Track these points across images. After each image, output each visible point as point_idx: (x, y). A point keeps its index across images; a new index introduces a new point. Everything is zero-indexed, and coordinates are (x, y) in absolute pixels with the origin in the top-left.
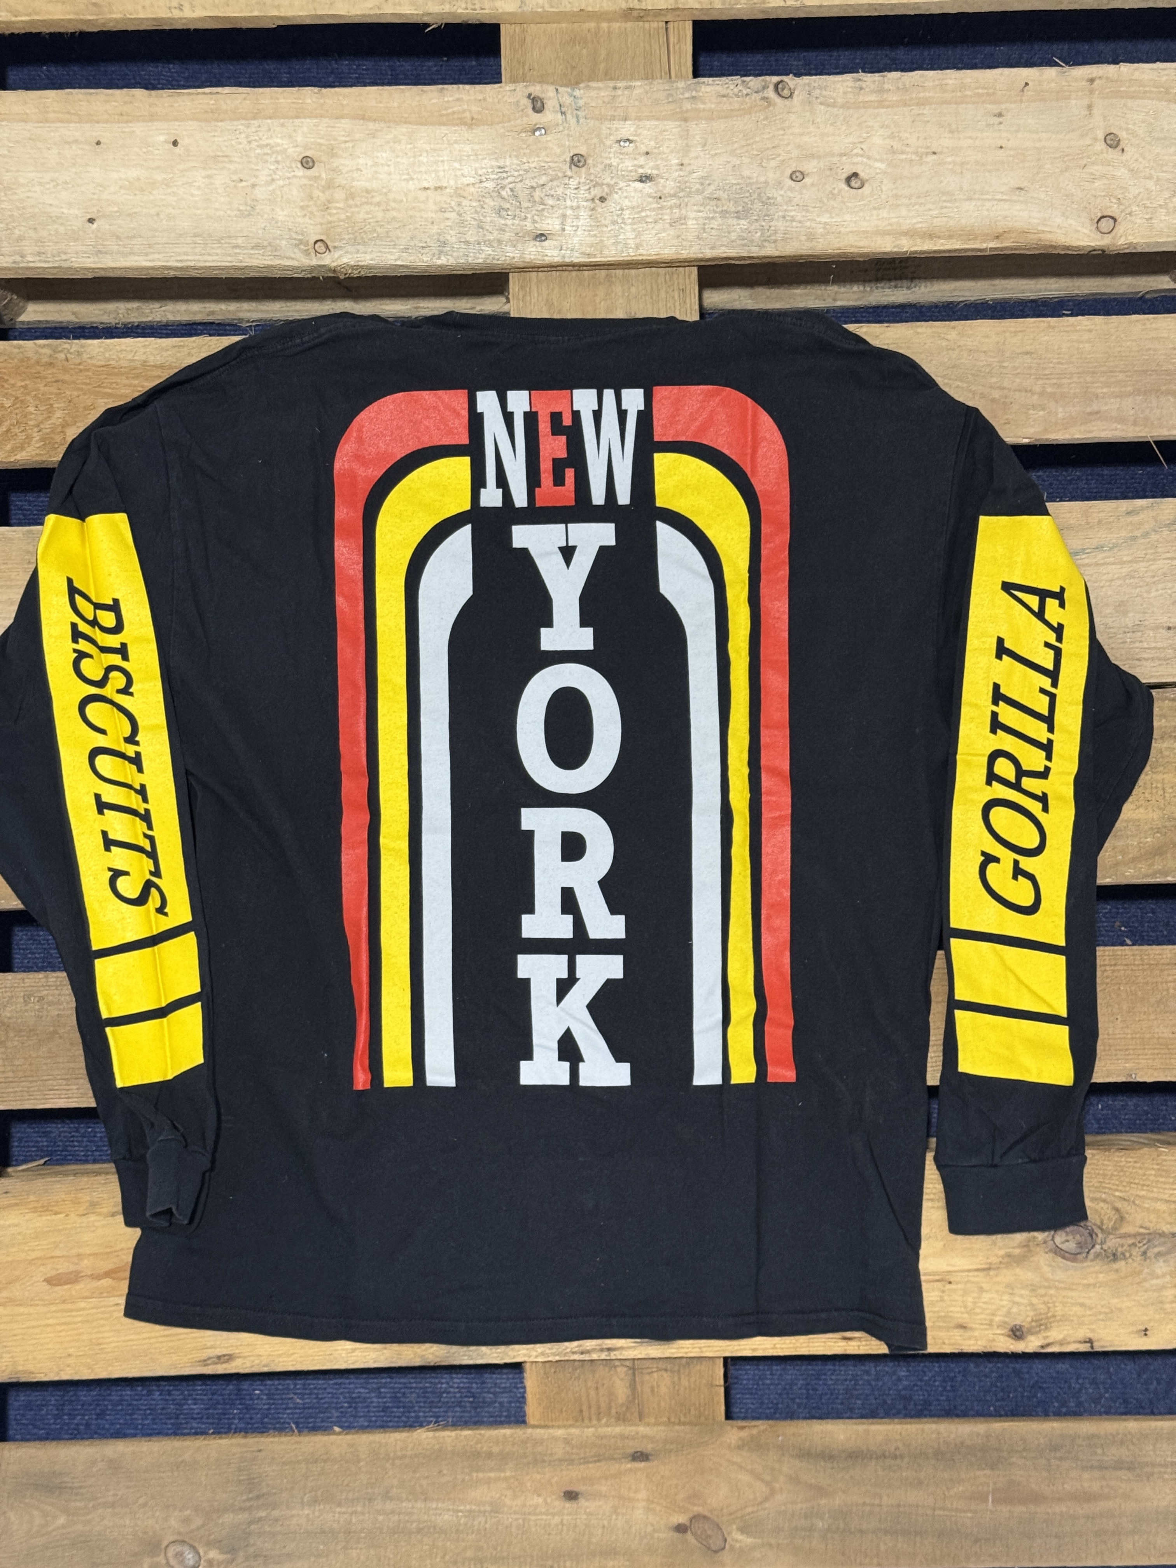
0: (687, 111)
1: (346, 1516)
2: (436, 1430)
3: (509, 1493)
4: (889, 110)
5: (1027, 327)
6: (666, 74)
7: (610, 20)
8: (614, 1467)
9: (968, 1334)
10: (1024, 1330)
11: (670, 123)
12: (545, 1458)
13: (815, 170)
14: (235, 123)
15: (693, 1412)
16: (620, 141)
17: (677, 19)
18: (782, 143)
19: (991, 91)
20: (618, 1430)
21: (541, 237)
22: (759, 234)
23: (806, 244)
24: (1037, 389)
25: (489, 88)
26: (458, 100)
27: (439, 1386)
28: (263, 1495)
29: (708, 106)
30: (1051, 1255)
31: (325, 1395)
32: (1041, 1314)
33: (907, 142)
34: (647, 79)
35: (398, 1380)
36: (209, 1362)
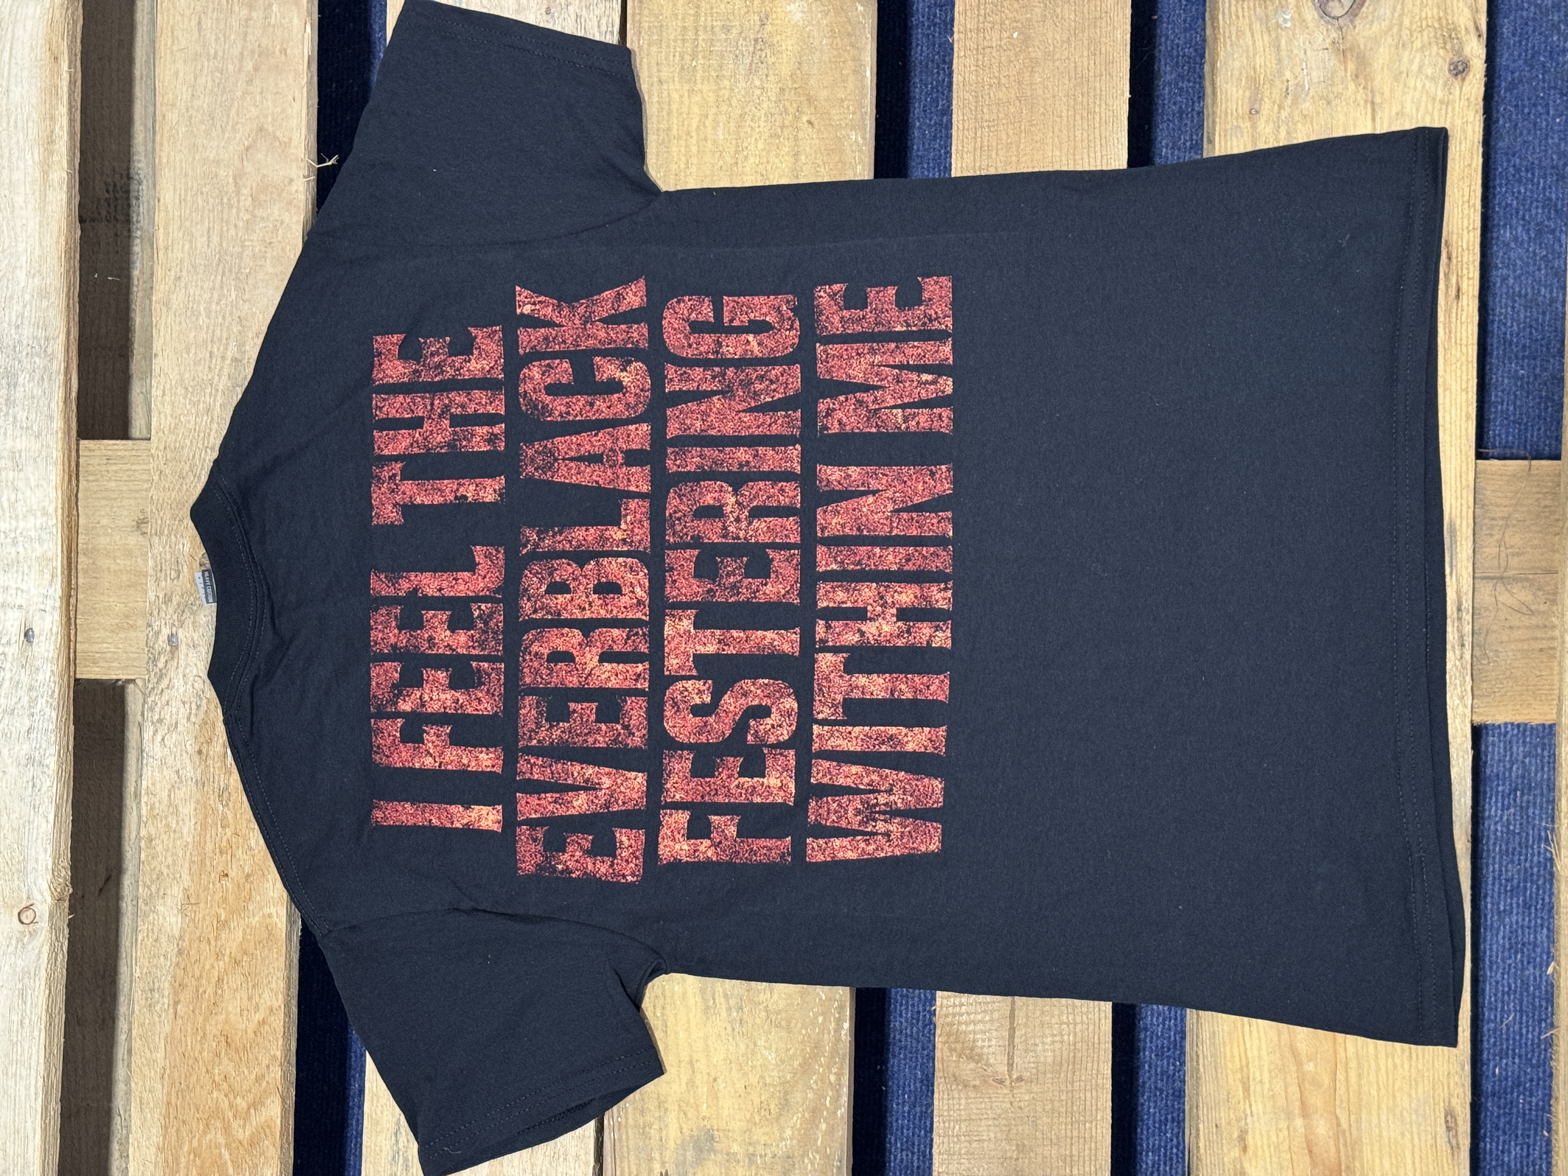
2: (1558, 844)
10: (1456, 59)
15: (1547, 503)
21: (28, 635)
22: (37, 360)
23: (52, 300)
27: (1499, 834)
30: (1358, 21)
31: (1505, 982)
32: (1435, 37)
35: (1490, 887)
36: (1454, 1142)
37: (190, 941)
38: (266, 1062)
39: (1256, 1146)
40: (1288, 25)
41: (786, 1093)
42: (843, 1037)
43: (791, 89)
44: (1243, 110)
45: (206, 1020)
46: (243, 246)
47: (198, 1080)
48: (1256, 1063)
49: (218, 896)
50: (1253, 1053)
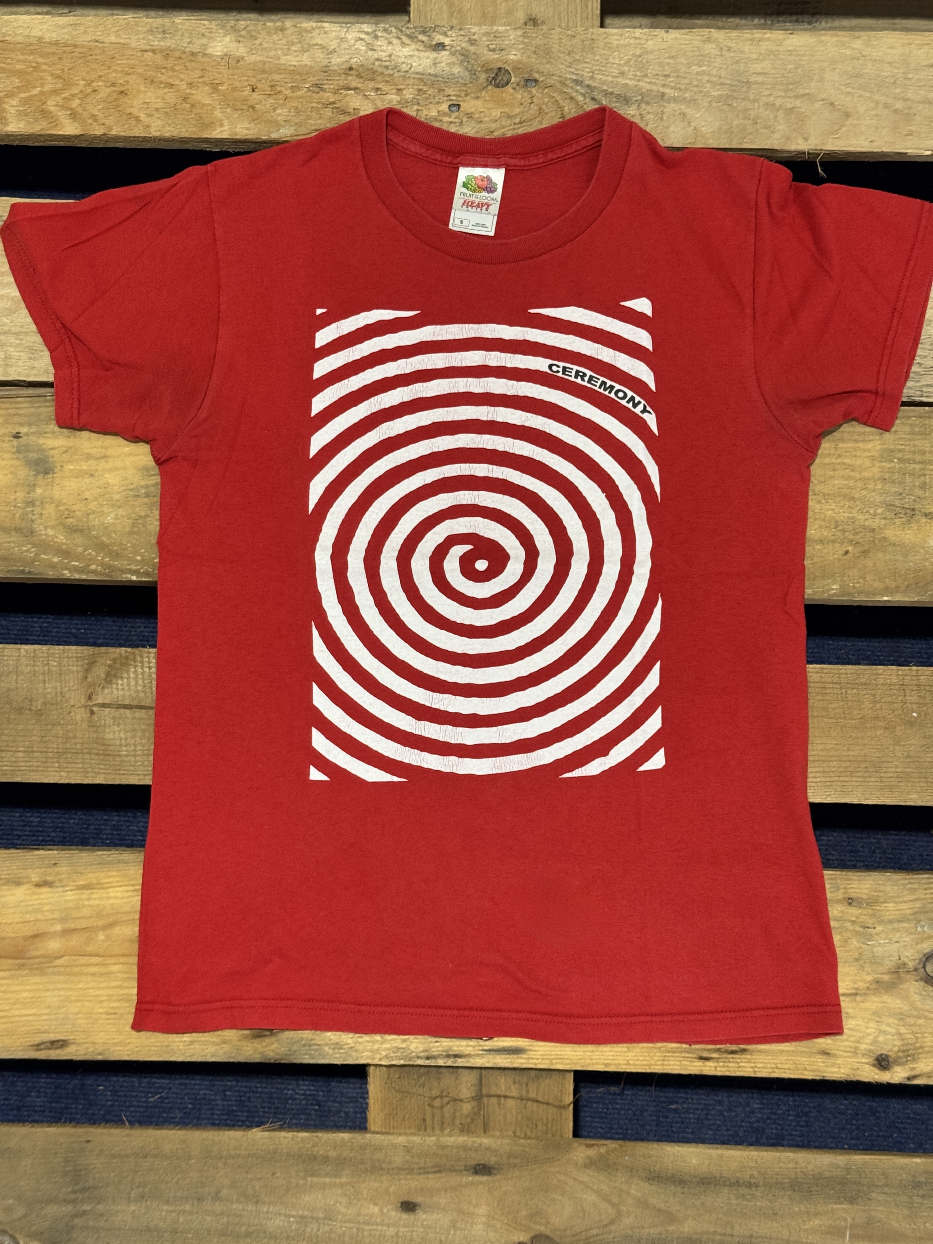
1: (174, 1214)
2: (272, 1130)
3: (344, 1200)
8: (455, 1179)
9: (831, 1061)
10: (891, 1060)
12: (384, 1166)
15: (540, 1126)
20: (461, 1139)
27: (286, 1091)
28: (89, 1188)
30: (922, 983)
31: (170, 1095)
32: (909, 1044)
35: (244, 1084)
36: (42, 1047)
37: (204, 62)
38: (107, 122)
39: (40, 894)
40: (919, 929)
41: (82, 531)
42: (124, 576)
43: (874, 537)
44: (852, 893)
45: (140, 75)
46: (754, 101)
47: (94, 69)
48: (104, 895)
49: (238, 85)
50: (112, 892)
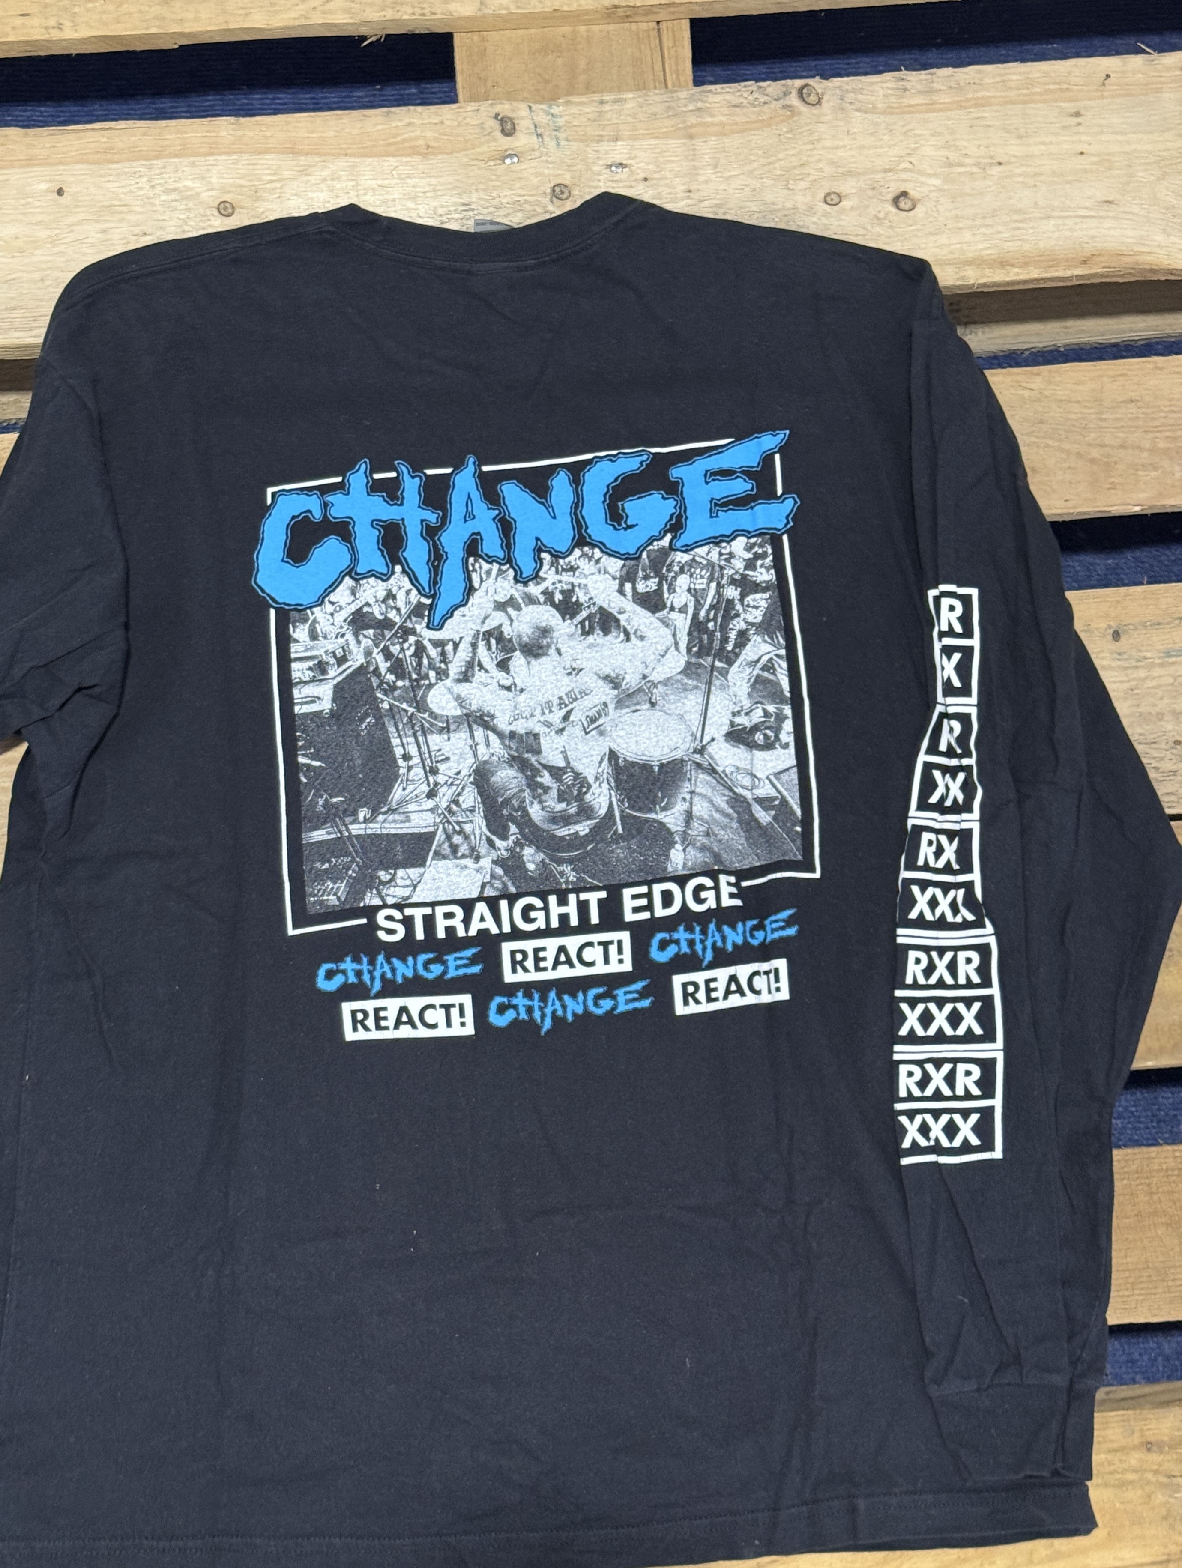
0: (692, 126)
4: (941, 113)
5: (1129, 370)
6: (660, 82)
7: (588, 23)
11: (672, 141)
13: (853, 191)
14: (134, 164)
16: (611, 166)
17: (672, 17)
18: (811, 159)
19: (1065, 86)
24: (1147, 444)
25: (446, 107)
26: (409, 124)
29: (716, 120)
33: (964, 152)
34: (638, 90)
